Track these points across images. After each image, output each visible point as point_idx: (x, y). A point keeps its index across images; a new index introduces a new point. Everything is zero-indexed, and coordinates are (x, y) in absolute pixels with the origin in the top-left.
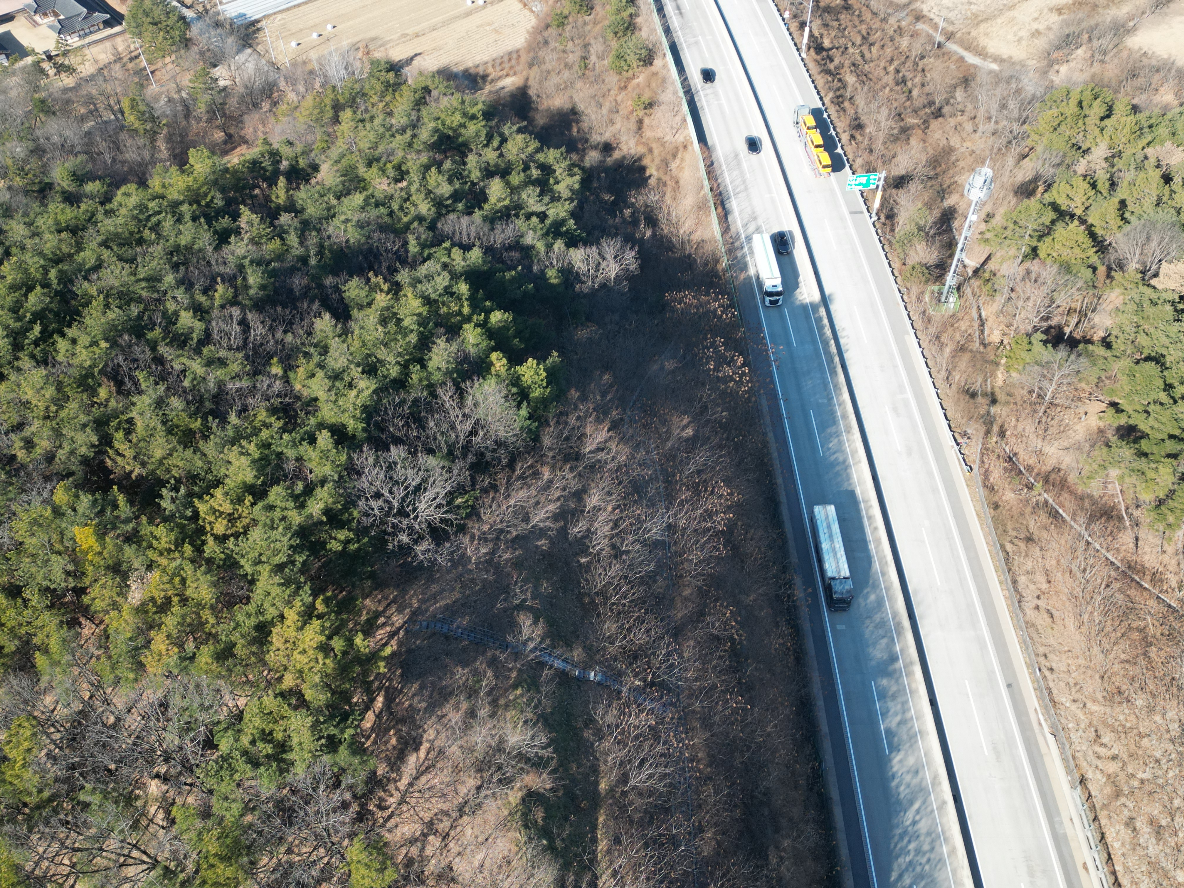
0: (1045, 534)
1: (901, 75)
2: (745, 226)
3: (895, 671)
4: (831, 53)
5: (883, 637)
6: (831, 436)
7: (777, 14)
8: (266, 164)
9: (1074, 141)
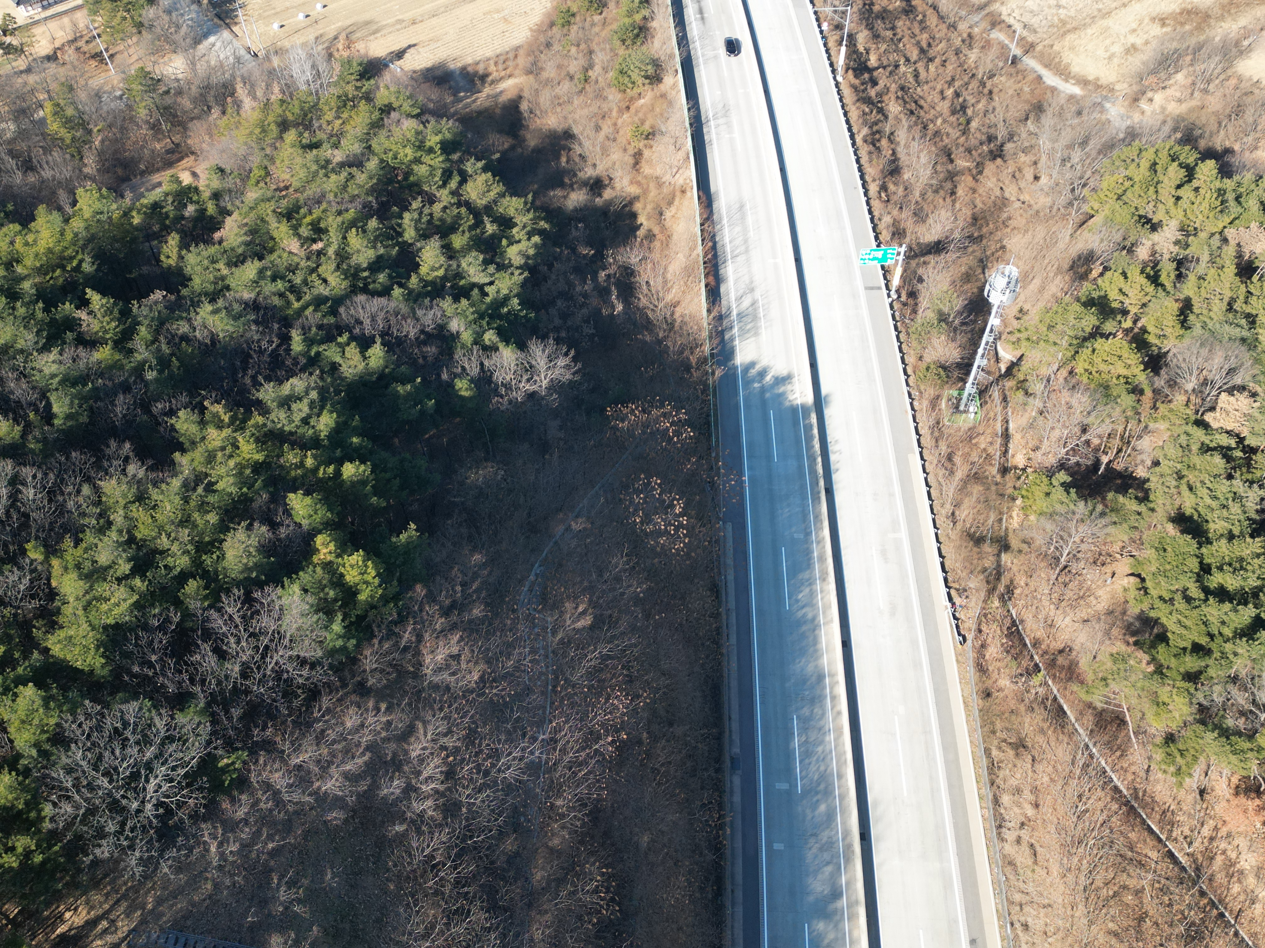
0: (1040, 739)
1: (961, 100)
2: (739, 299)
3: (835, 912)
4: (875, 74)
5: (828, 863)
6: (802, 584)
7: (815, 24)
8: (169, 208)
9: (1141, 212)
